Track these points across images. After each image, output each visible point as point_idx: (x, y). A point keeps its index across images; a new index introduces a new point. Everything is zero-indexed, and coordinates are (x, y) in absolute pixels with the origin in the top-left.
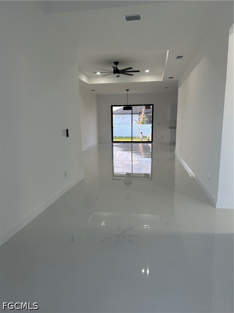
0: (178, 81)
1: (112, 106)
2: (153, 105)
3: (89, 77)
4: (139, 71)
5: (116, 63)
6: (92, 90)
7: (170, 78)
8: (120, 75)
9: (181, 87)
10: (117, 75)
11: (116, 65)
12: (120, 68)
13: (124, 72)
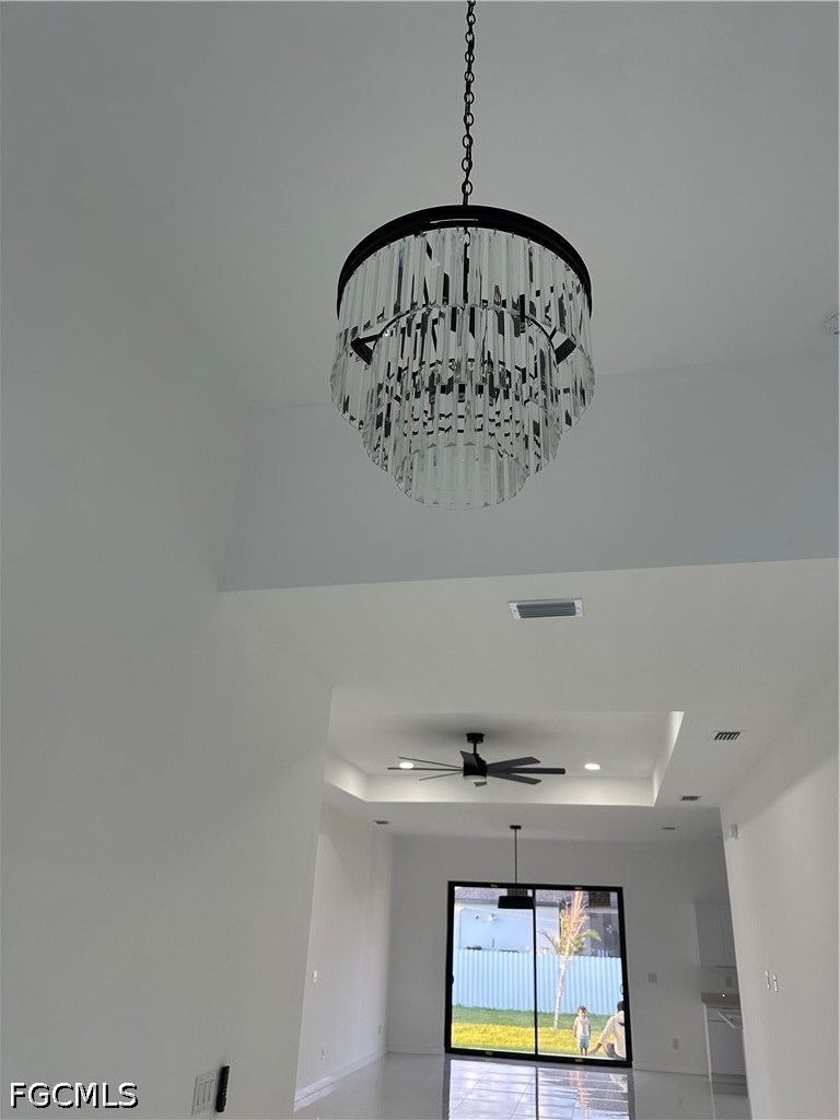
0: (718, 810)
1: (452, 885)
2: (619, 891)
3: (369, 778)
4: (562, 771)
5: (475, 738)
6: (379, 823)
7: (685, 798)
8: (489, 779)
9: (736, 837)
10: (479, 779)
11: (472, 745)
12: (489, 755)
13: (507, 770)
